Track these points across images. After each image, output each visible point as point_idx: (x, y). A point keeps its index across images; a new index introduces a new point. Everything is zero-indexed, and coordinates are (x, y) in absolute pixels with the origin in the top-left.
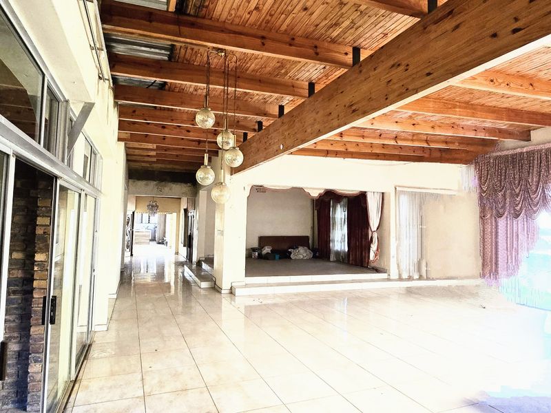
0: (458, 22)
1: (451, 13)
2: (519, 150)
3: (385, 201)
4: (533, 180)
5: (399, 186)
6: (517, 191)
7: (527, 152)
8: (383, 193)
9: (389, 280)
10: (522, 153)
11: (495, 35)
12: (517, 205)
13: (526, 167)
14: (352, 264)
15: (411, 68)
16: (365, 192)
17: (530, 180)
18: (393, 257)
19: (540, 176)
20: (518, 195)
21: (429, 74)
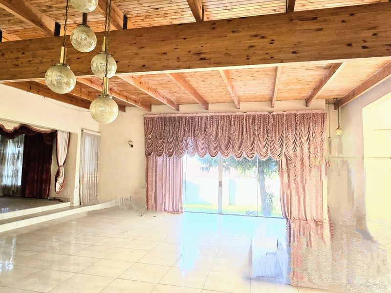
0: (321, 27)
1: (315, 18)
2: (173, 115)
3: (71, 140)
4: (181, 135)
5: (86, 129)
6: (171, 140)
7: (178, 117)
8: (70, 133)
9: (71, 208)
10: (174, 117)
11: (350, 45)
12: (171, 149)
13: (177, 126)
14: (28, 197)
15: (276, 43)
16: (56, 131)
17: (179, 134)
18: (77, 188)
19: (185, 132)
20: (171, 143)
21: (294, 52)
